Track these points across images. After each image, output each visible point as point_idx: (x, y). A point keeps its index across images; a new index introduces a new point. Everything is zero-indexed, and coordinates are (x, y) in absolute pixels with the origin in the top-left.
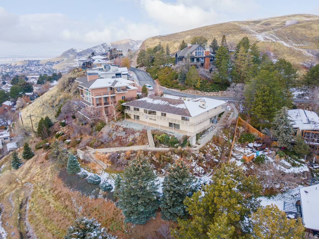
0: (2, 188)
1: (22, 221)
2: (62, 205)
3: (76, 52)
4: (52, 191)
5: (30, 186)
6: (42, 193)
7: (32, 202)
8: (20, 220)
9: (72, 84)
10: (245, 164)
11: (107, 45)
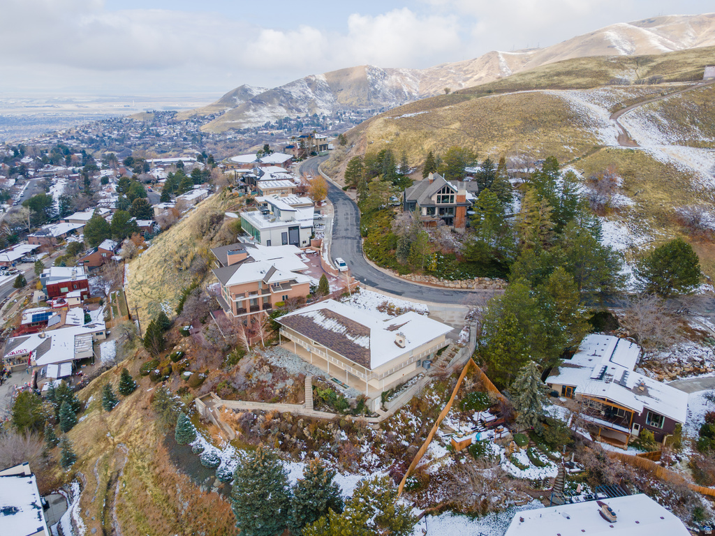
0: (86, 444)
1: (108, 512)
2: (163, 494)
3: (251, 95)
4: (152, 467)
5: (125, 449)
6: (138, 468)
7: (124, 482)
8: (105, 508)
9: (217, 227)
10: (452, 454)
11: (316, 80)
